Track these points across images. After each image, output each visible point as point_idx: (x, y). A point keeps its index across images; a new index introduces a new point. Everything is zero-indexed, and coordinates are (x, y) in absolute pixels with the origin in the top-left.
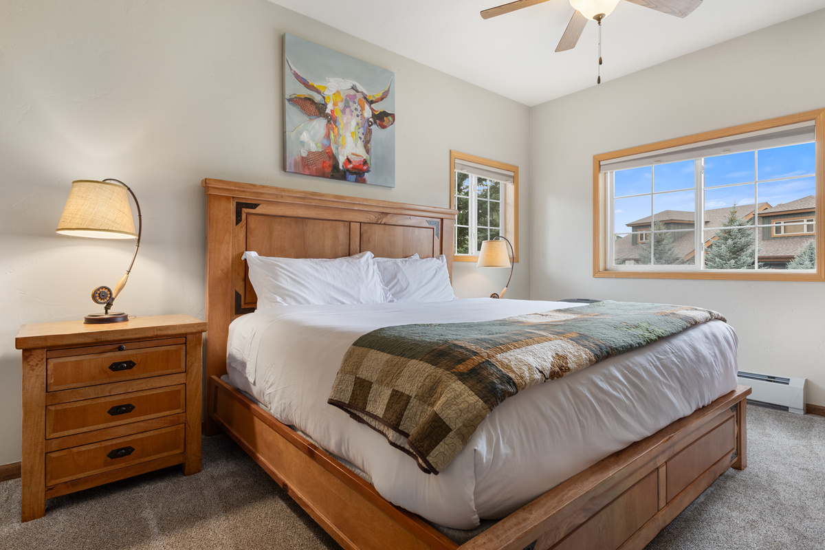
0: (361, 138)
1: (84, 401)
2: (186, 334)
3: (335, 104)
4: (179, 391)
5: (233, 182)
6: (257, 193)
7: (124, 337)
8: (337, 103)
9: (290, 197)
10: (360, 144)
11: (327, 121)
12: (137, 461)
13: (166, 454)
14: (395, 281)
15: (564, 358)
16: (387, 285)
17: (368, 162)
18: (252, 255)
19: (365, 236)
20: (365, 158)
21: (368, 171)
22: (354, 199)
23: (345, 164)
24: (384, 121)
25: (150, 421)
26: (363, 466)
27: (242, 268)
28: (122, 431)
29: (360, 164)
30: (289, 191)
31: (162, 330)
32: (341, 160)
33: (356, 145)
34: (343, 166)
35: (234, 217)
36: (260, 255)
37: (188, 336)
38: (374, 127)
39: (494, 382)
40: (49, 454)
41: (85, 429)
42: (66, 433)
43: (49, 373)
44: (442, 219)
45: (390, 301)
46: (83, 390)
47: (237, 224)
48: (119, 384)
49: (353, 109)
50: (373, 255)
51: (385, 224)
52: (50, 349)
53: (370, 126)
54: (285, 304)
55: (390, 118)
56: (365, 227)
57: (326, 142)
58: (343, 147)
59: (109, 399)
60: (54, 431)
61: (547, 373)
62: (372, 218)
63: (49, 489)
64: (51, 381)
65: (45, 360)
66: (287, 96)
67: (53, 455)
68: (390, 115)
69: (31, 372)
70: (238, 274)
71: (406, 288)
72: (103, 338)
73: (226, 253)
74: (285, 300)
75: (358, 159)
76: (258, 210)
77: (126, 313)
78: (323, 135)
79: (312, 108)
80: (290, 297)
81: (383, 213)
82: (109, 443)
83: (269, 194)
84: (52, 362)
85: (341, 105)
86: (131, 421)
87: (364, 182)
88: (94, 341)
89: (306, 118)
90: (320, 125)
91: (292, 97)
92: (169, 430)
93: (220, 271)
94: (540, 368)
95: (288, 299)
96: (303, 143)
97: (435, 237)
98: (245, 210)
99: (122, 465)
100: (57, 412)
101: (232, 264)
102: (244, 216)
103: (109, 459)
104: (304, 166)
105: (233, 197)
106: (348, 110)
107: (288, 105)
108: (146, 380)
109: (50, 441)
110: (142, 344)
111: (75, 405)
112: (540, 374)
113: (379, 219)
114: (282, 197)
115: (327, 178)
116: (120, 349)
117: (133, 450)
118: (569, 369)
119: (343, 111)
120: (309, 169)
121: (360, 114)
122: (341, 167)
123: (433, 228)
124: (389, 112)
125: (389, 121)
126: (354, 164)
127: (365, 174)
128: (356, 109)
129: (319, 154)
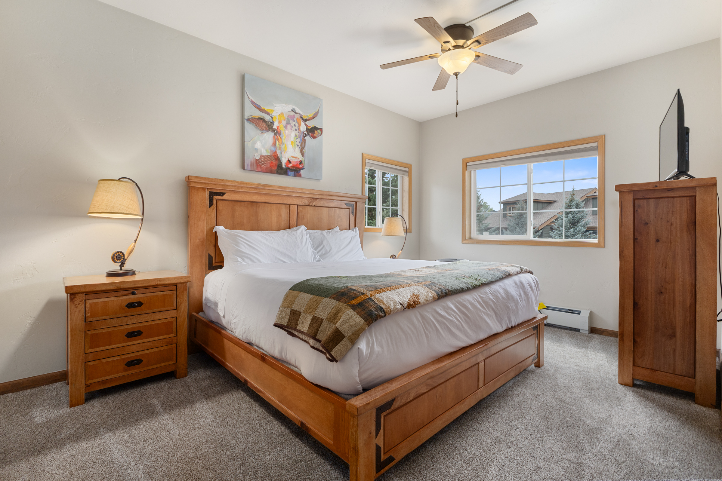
0: (298, 146)
1: (110, 328)
2: (177, 284)
3: (280, 122)
4: (172, 322)
5: (207, 178)
6: (224, 185)
7: (136, 286)
8: (281, 121)
9: (247, 187)
10: (298, 150)
11: (274, 134)
12: (145, 369)
13: (163, 364)
14: (322, 246)
15: (418, 296)
16: (316, 249)
17: (303, 162)
18: (220, 229)
19: (300, 215)
20: (301, 159)
21: (303, 169)
22: (293, 188)
23: (286, 164)
24: (315, 133)
25: (153, 342)
26: (296, 363)
27: (214, 238)
28: (134, 348)
29: (297, 164)
30: (246, 183)
31: (161, 281)
32: (284, 161)
33: (294, 151)
34: (285, 166)
35: (208, 202)
36: (226, 228)
37: (178, 285)
38: (308, 138)
39: (372, 310)
40: (87, 363)
41: (111, 347)
42: (98, 349)
43: (87, 309)
44: (356, 202)
45: (318, 261)
46: (109, 321)
47: (210, 206)
48: (132, 317)
49: (292, 125)
50: (306, 228)
51: (315, 206)
52: (87, 293)
53: (305, 137)
54: (244, 263)
55: (319, 131)
56: (300, 208)
57: (273, 149)
58: (285, 152)
59: (126, 327)
60: (90, 348)
61: (405, 305)
62: (306, 202)
63: (88, 386)
64: (88, 315)
65: (84, 301)
66: (246, 117)
67: (90, 364)
68: (319, 129)
69: (75, 309)
70: (211, 242)
71: (330, 251)
72: (122, 286)
73: (202, 227)
74: (243, 260)
75: (296, 160)
76: (225, 197)
77: (134, 269)
78: (271, 144)
79: (264, 125)
80: (247, 258)
81: (314, 198)
82: (126, 356)
83: (233, 186)
84: (89, 302)
85: (284, 123)
86: (140, 342)
87: (300, 176)
88: (116, 288)
89: (259, 132)
90: (269, 136)
91: (249, 118)
92: (165, 348)
93: (198, 240)
94: (401, 302)
95: (246, 259)
96: (256, 150)
97: (351, 215)
98: (215, 197)
99: (135, 371)
100: (92, 335)
101: (206, 235)
102: (215, 202)
103: (126, 367)
104: (257, 166)
105: (207, 188)
106: (289, 126)
107: (246, 123)
108: (150, 314)
109: (88, 354)
110: (148, 290)
111: (104, 331)
112: (400, 306)
113: (310, 202)
114: (242, 188)
115: (274, 173)
116: (133, 293)
117: (142, 361)
118: (420, 303)
119: (285, 127)
120: (261, 168)
121: (297, 129)
122: (284, 166)
123: (350, 209)
124: (318, 127)
125: (319, 133)
126: (293, 164)
127: (301, 170)
128: (295, 125)
129: (268, 157)
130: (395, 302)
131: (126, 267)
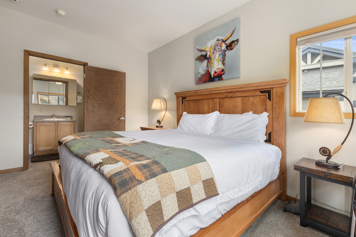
0: (220, 60)
3: (210, 52)
10: (220, 63)
11: (207, 60)
17: (224, 70)
18: (185, 113)
19: (220, 104)
20: (222, 68)
21: (224, 74)
23: (214, 74)
24: (232, 46)
29: (221, 72)
32: (212, 73)
33: (218, 64)
35: (181, 102)
44: (272, 88)
50: (219, 113)
51: (230, 97)
53: (225, 52)
55: (236, 43)
56: (221, 100)
57: (207, 69)
58: (213, 67)
62: (224, 95)
73: (180, 112)
76: (187, 99)
78: (206, 66)
79: (203, 58)
85: (212, 51)
87: (222, 79)
90: (205, 63)
91: (197, 58)
96: (200, 73)
97: (268, 100)
98: (184, 100)
101: (181, 116)
104: (200, 81)
105: (181, 96)
106: (215, 51)
113: (227, 95)
119: (213, 53)
121: (220, 50)
122: (212, 76)
123: (266, 95)
124: (235, 40)
125: (235, 44)
126: (218, 73)
127: (223, 75)
128: (218, 49)
129: (205, 74)
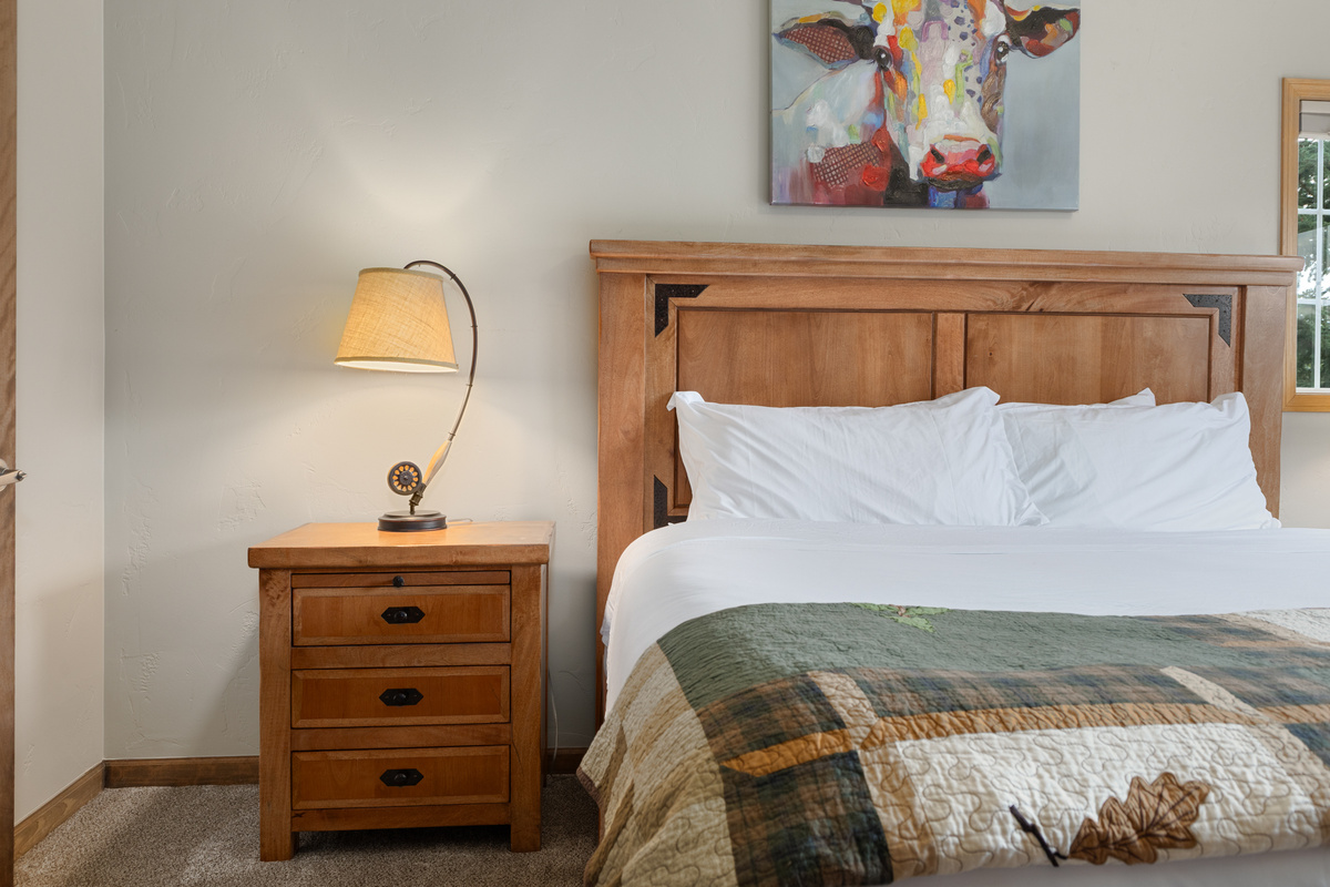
0: (971, 93)
1: (346, 672)
2: (511, 565)
3: (898, 21)
4: (498, 679)
5: (644, 243)
6: (697, 261)
7: (403, 562)
8: (904, 16)
9: (775, 262)
10: (970, 108)
11: (876, 65)
12: (428, 801)
13: (475, 799)
14: (1053, 466)
15: (1192, 795)
16: (1025, 477)
17: (994, 151)
18: (688, 401)
19: (979, 347)
20: (984, 141)
21: (992, 176)
22: (944, 252)
23: (924, 165)
24: (1045, 34)
25: (448, 728)
27: (669, 428)
28: (402, 737)
29: (970, 161)
30: (769, 249)
31: (465, 554)
32: (915, 157)
33: (958, 114)
34: (919, 173)
35: (650, 318)
36: (707, 399)
37: (513, 570)
38: (1013, 59)
40: (296, 754)
41: (346, 722)
42: (319, 723)
43: (296, 613)
44: (1243, 288)
45: (1031, 523)
46: (342, 650)
47: (658, 331)
48: (397, 648)
49: (949, 20)
50: (998, 397)
51: (1041, 312)
52: (297, 571)
53: (999, 55)
54: (738, 514)
55: (1065, 24)
56: (978, 325)
57: (873, 119)
58: (921, 122)
59: (382, 674)
60: (303, 716)
61: (1062, 838)
62: (1004, 298)
63: (297, 815)
64: (298, 628)
65: (289, 589)
66: (776, 28)
67: (303, 757)
68: (1062, 14)
69: (271, 609)
70: (661, 441)
71: (1085, 487)
72: (371, 560)
73: (634, 395)
74: (738, 504)
75: (964, 147)
76: (704, 299)
77: (443, 513)
78: (867, 103)
79: (841, 43)
80: (751, 497)
81: (1034, 283)
82: (383, 755)
83: (725, 261)
84: (300, 594)
85: (916, 19)
86: (416, 723)
87: (980, 204)
88: (356, 564)
89: (822, 69)
90: (860, 77)
91: (785, 28)
92: (480, 752)
93: (621, 435)
94: (1031, 815)
95: (746, 503)
96: (813, 131)
97: (1218, 341)
98: (674, 302)
99: (403, 802)
100: (306, 681)
101: (647, 420)
102: (672, 315)
103: (383, 785)
104: (815, 186)
105: (648, 275)
106: (935, 29)
107: (779, 48)
108: (442, 647)
109: (297, 732)
110: (435, 578)
111: (332, 676)
112: (1019, 836)
113: (1022, 300)
114: (755, 264)
115: (877, 205)
116: (397, 583)
117: (421, 777)
118: (1191, 840)
119: (922, 34)
120: (828, 191)
121: (969, 31)
122: (914, 176)
123: (1211, 317)
124: (1061, 8)
125: (1062, 31)
126: (952, 162)
127: (986, 183)
128: (959, 21)
129: (853, 151)
130: (983, 808)
131: (424, 507)
